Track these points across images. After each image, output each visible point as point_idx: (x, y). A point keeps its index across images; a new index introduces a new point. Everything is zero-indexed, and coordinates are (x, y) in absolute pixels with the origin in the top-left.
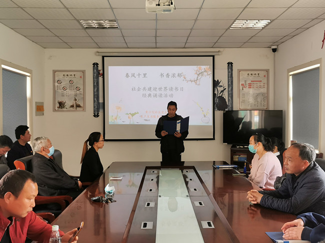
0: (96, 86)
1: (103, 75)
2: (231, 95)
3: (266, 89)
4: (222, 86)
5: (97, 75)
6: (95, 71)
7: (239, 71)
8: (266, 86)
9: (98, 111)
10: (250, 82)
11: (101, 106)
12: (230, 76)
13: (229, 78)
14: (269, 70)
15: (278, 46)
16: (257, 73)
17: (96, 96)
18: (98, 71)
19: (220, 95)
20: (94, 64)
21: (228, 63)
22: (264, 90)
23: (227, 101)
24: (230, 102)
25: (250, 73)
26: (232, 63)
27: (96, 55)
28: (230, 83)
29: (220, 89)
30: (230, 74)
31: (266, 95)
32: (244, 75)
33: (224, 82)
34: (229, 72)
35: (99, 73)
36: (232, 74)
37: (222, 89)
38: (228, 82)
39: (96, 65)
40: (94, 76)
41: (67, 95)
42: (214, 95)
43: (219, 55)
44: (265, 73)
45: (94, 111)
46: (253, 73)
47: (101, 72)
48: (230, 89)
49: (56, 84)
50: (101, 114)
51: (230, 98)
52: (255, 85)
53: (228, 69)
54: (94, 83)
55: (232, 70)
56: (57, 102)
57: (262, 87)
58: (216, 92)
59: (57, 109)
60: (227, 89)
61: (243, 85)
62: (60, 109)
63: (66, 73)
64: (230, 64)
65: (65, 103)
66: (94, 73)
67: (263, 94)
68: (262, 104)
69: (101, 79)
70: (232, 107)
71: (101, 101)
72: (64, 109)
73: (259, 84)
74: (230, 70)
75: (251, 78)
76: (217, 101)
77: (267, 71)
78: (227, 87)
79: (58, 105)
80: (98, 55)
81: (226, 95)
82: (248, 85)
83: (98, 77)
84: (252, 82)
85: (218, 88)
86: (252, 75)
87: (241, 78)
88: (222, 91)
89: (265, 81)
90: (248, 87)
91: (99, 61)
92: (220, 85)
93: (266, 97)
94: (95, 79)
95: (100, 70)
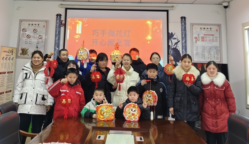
0: (58, 34)
1: (65, 25)
2: (185, 47)
3: (218, 43)
4: (175, 39)
5: (59, 25)
6: (58, 21)
7: (192, 25)
8: (218, 40)
10: (203, 36)
12: (184, 29)
13: (183, 31)
15: (229, 2)
16: (209, 27)
17: (57, 44)
19: (174, 47)
20: (57, 15)
21: (182, 18)
22: (216, 44)
23: (181, 52)
25: (203, 27)
26: (185, 18)
27: (60, 7)
28: (183, 36)
29: (174, 41)
30: (183, 27)
31: (219, 48)
32: (197, 29)
33: (178, 34)
34: (182, 26)
35: (62, 23)
36: (185, 28)
37: (176, 41)
38: (182, 35)
39: (59, 16)
40: (56, 25)
41: (30, 42)
42: (168, 47)
43: (173, 10)
44: (217, 28)
46: (206, 27)
47: (64, 22)
48: (184, 41)
49: (22, 32)
51: (184, 50)
52: (208, 38)
53: (182, 23)
54: (56, 32)
55: (185, 24)
56: (20, 48)
57: (215, 41)
58: (170, 44)
59: (19, 55)
60: (181, 42)
61: (196, 38)
62: (22, 56)
63: (31, 23)
64: (183, 19)
65: (27, 50)
66: (57, 23)
67: (216, 48)
68: (216, 57)
69: (62, 29)
72: (25, 56)
73: (211, 37)
74: (183, 24)
75: (204, 32)
76: (171, 52)
77: (219, 26)
78: (180, 40)
79: (20, 52)
80: (62, 7)
81: (180, 47)
82: (201, 38)
83: (60, 27)
84: (205, 36)
85: (172, 40)
86: (204, 28)
87: (194, 31)
88: (176, 43)
89: (217, 35)
90: (201, 40)
91: (62, 12)
92: (174, 37)
93: (219, 50)
94: (57, 29)
95: (62, 21)
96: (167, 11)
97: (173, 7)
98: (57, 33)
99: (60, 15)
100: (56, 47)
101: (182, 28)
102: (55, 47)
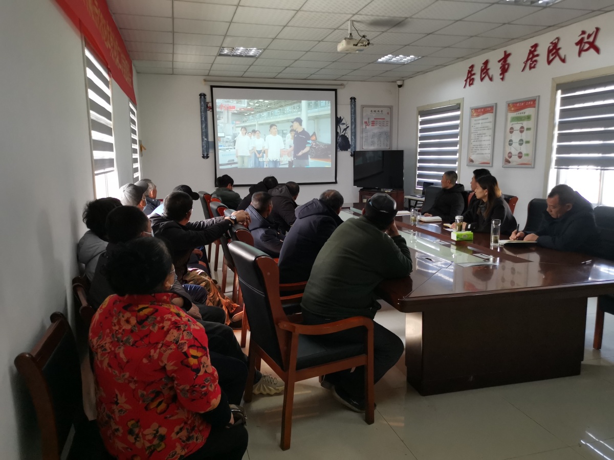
0: (204, 121)
1: (212, 108)
2: (354, 134)
3: (389, 127)
4: (344, 124)
5: (204, 108)
6: (202, 103)
7: (363, 107)
8: (389, 124)
9: (208, 152)
10: (373, 120)
11: (211, 145)
12: (354, 113)
13: (353, 115)
14: (392, 106)
15: (403, 81)
16: (380, 109)
17: (205, 134)
18: (206, 104)
19: (343, 134)
21: (351, 99)
22: (386, 129)
23: (350, 140)
24: (353, 141)
25: (373, 109)
26: (354, 99)
28: (353, 120)
29: (343, 127)
30: (353, 110)
31: (389, 134)
32: (367, 112)
33: (347, 119)
34: (351, 109)
35: (207, 107)
36: (355, 111)
37: (344, 127)
38: (351, 120)
39: (202, 96)
40: (201, 109)
42: (337, 133)
44: (389, 110)
45: (203, 151)
46: (377, 109)
47: (210, 105)
48: (353, 126)
50: (211, 154)
51: (353, 137)
52: (378, 123)
53: (351, 105)
54: (201, 118)
55: (355, 106)
57: (385, 125)
58: (339, 131)
60: (350, 128)
61: (366, 122)
64: (353, 99)
66: (201, 106)
67: (386, 133)
68: (385, 144)
69: (209, 113)
70: (355, 147)
71: (211, 139)
73: (382, 122)
74: (353, 106)
75: (374, 115)
76: (340, 140)
77: (391, 108)
78: (350, 125)
80: (205, 84)
81: (348, 134)
82: (371, 123)
83: (205, 111)
84: (375, 120)
85: (341, 126)
86: (375, 111)
87: (364, 114)
88: (345, 129)
89: (388, 118)
90: (371, 125)
91: (207, 91)
92: (342, 122)
93: (389, 136)
94: (203, 113)
95: (208, 103)
96: (335, 90)
97: (342, 85)
98: (203, 119)
99: (205, 95)
100: (204, 137)
101: (351, 111)
102: (202, 137)
